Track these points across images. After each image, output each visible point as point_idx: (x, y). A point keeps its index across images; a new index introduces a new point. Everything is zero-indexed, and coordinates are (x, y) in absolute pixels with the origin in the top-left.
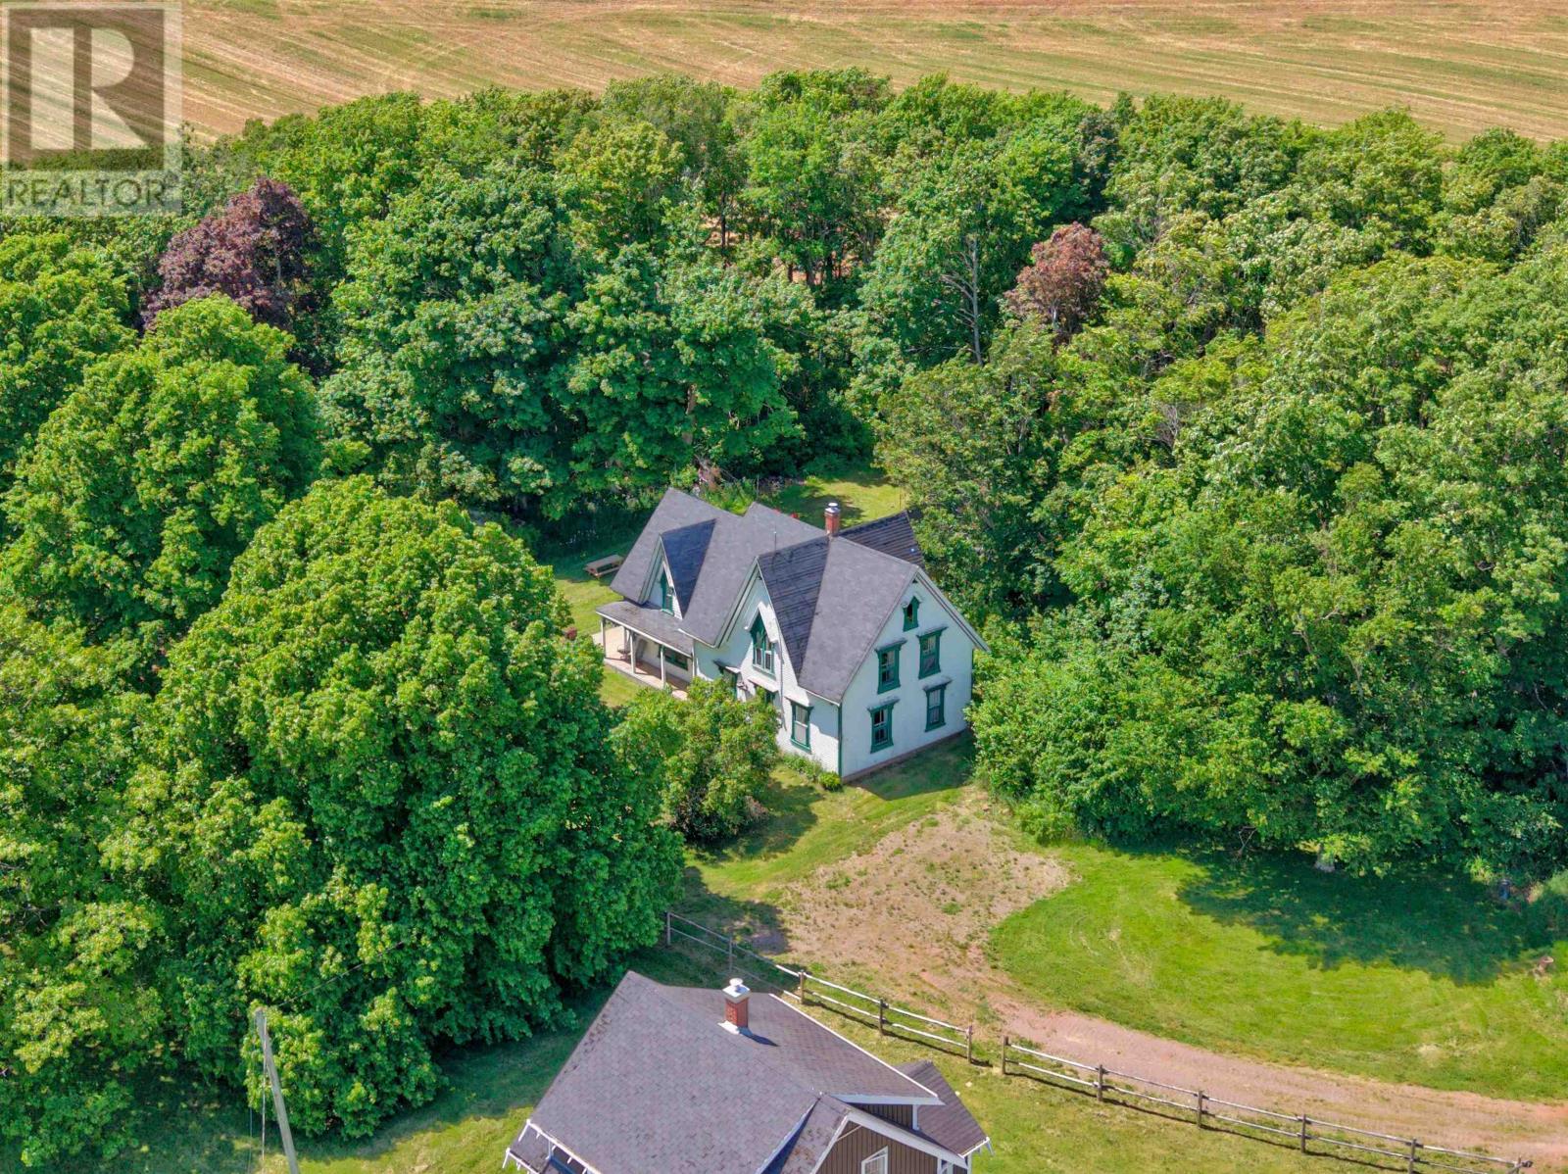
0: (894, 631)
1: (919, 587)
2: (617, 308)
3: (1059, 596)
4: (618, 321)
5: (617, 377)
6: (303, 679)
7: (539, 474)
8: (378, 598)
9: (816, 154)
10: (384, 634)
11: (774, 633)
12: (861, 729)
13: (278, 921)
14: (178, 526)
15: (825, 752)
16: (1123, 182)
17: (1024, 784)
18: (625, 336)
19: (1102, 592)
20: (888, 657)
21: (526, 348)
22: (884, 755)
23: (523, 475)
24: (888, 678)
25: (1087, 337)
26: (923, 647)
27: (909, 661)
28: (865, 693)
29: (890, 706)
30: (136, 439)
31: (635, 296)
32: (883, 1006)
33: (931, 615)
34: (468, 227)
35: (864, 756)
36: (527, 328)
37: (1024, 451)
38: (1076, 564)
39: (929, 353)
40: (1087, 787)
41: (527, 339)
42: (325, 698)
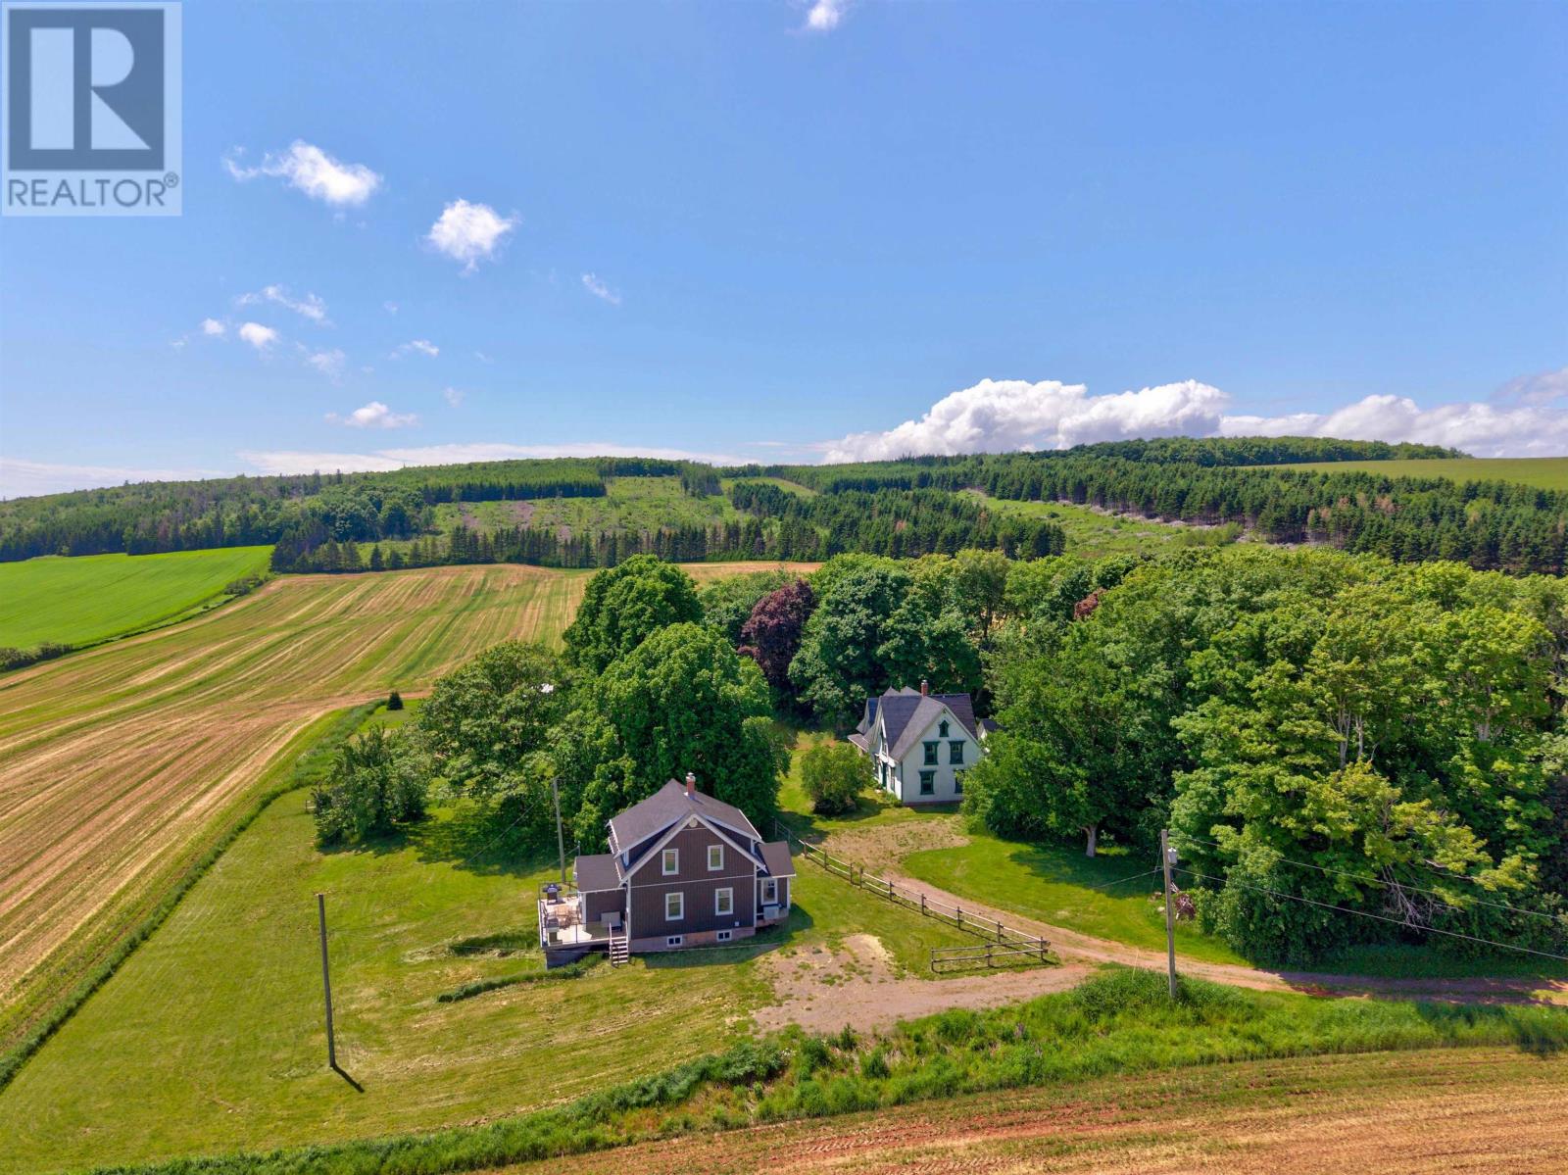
0: (934, 734)
1: (947, 715)
2: (900, 621)
4: (899, 626)
5: (896, 649)
7: (863, 693)
12: (915, 780)
15: (898, 790)
18: (903, 633)
20: (930, 748)
21: (861, 635)
22: (928, 798)
23: (856, 693)
24: (931, 758)
26: (952, 749)
27: (944, 752)
28: (917, 763)
29: (932, 773)
31: (909, 616)
32: (826, 856)
33: (956, 732)
34: (854, 589)
35: (917, 794)
36: (864, 628)
41: (863, 632)
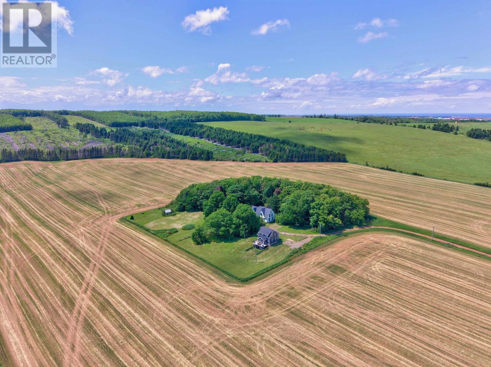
0: (270, 213)
1: (271, 211)
3: (279, 212)
4: (247, 195)
6: (242, 213)
8: (246, 209)
9: (258, 182)
10: (246, 211)
11: (262, 214)
12: (268, 220)
13: (242, 226)
14: (232, 206)
15: (266, 221)
16: (281, 185)
17: (278, 222)
19: (282, 211)
22: (270, 221)
25: (279, 195)
27: (271, 215)
28: (268, 217)
29: (270, 218)
30: (230, 201)
31: (248, 193)
33: (272, 213)
35: (268, 221)
37: (276, 203)
38: (280, 209)
39: (269, 196)
40: (283, 222)
42: (244, 214)
